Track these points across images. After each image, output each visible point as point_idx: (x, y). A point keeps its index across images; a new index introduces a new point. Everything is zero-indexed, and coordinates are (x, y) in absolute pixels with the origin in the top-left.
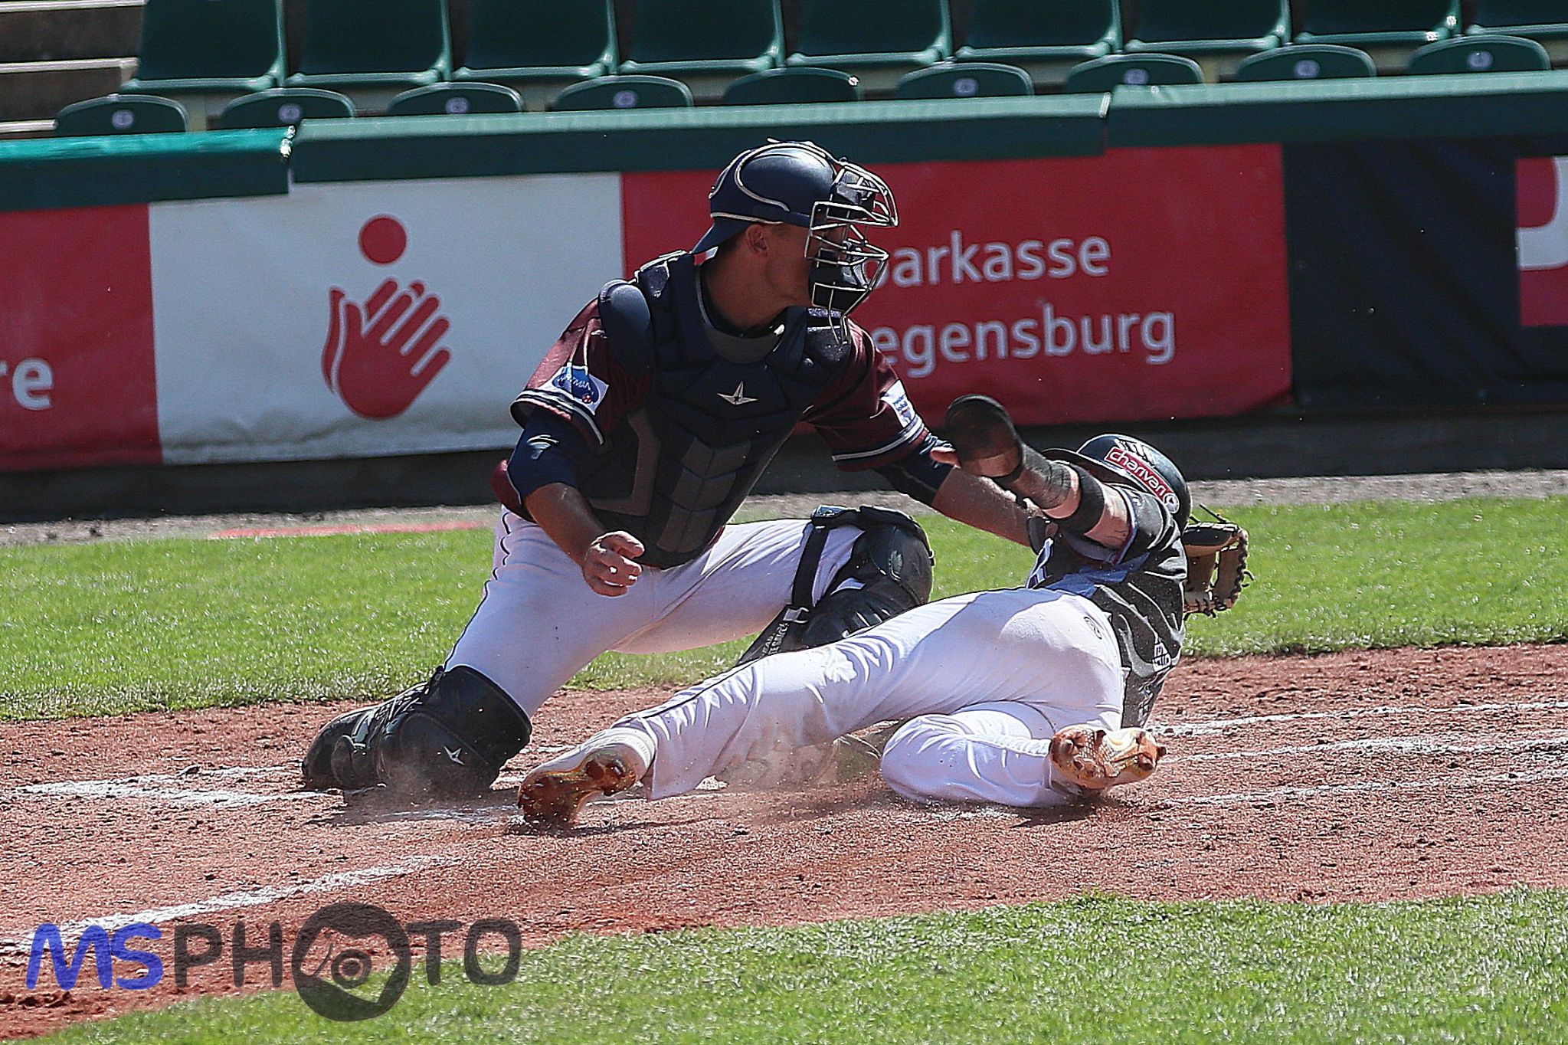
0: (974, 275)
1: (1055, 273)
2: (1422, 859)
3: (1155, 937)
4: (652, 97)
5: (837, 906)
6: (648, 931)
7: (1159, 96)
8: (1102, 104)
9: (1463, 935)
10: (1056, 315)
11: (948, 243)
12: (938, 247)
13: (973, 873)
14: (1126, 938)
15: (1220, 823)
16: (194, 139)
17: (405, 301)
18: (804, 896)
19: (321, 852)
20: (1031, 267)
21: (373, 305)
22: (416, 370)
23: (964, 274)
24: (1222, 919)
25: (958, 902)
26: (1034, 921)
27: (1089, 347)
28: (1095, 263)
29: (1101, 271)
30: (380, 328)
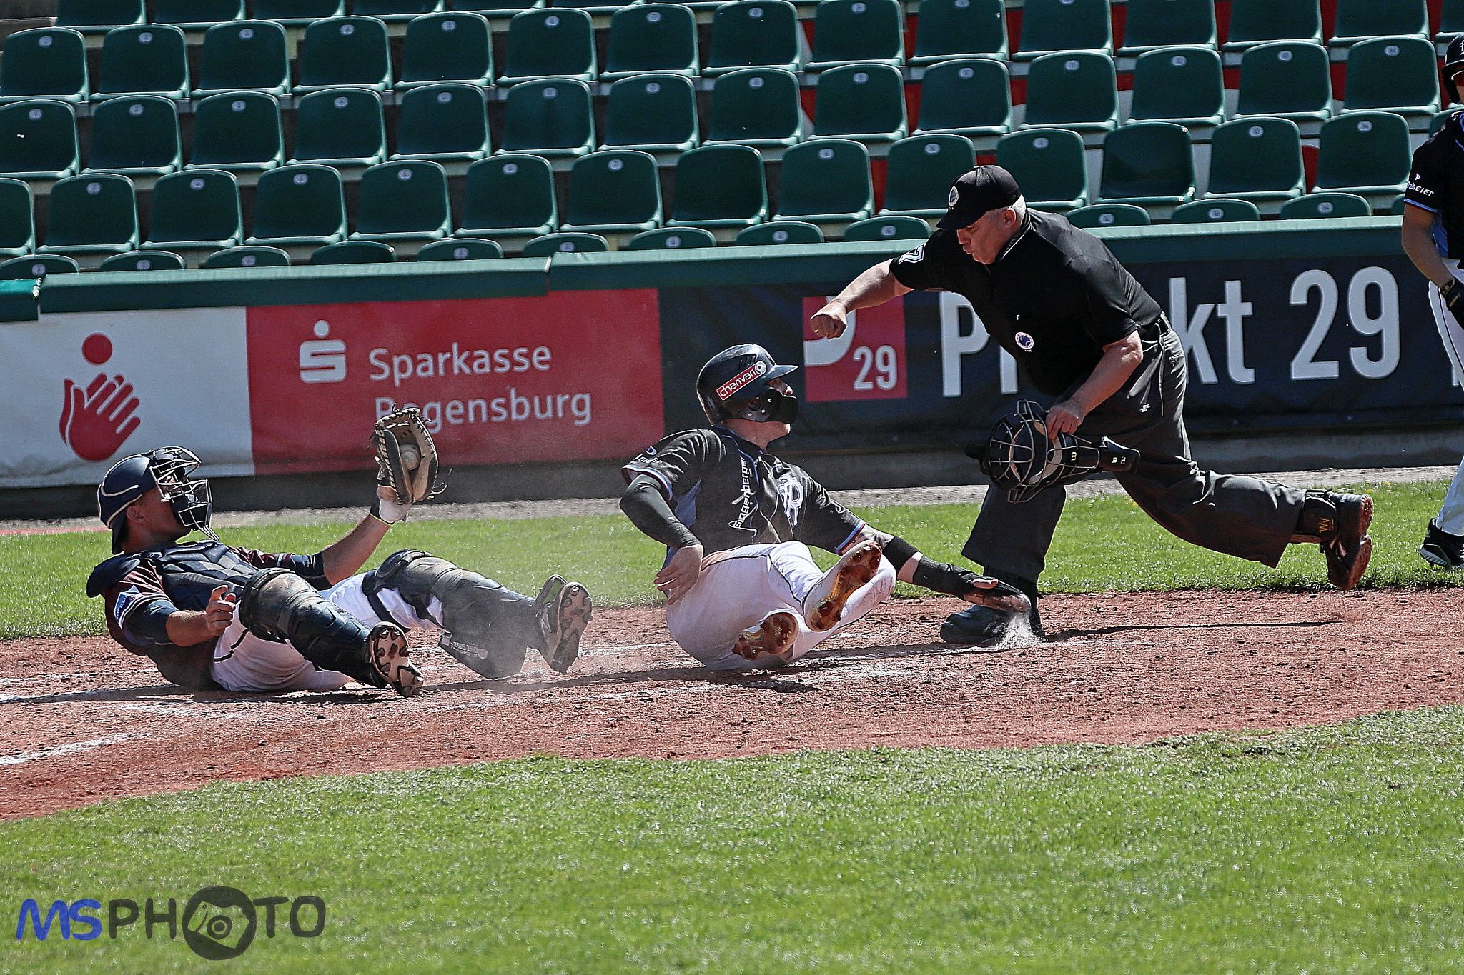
0: (467, 370)
1: (517, 368)
2: (744, 732)
3: (579, 781)
4: (265, 259)
5: (381, 763)
6: (263, 779)
7: (581, 259)
8: (545, 264)
9: (769, 779)
10: (518, 395)
11: (451, 351)
12: (444, 353)
13: (466, 742)
14: (561, 782)
15: (619, 710)
17: (111, 387)
19: (59, 731)
20: (502, 366)
21: (91, 390)
22: (118, 430)
23: (460, 369)
24: (621, 770)
25: (456, 760)
26: (503, 771)
27: (539, 415)
28: (541, 363)
29: (546, 367)
30: (96, 404)
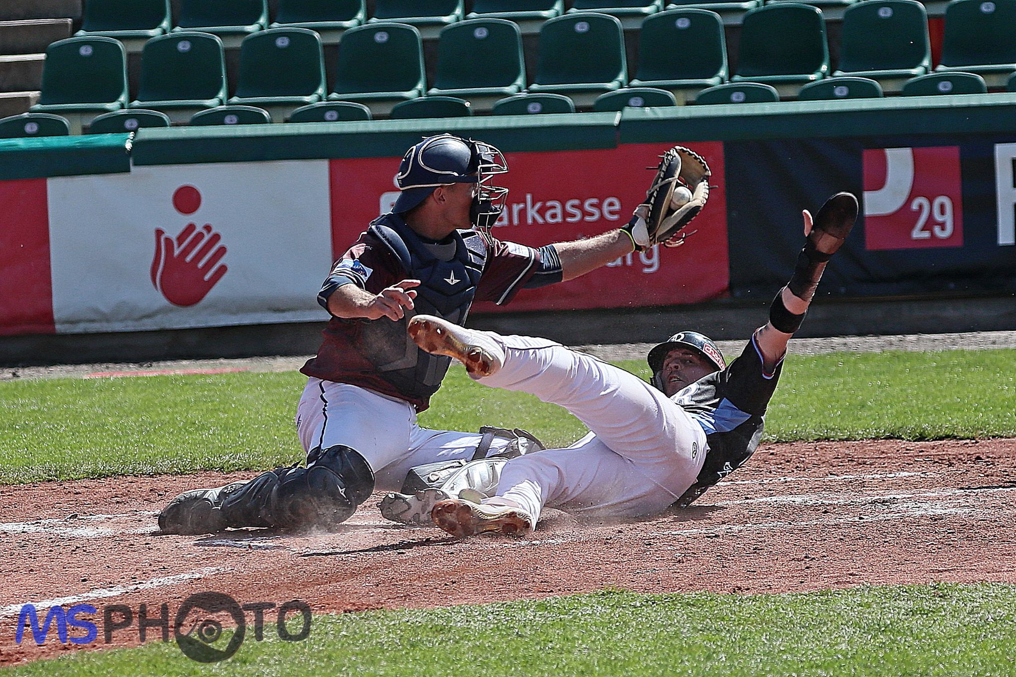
0: (540, 220)
1: (588, 218)
2: (807, 568)
3: (648, 615)
4: (347, 114)
5: (458, 597)
6: (345, 612)
7: (649, 113)
8: (616, 118)
9: (832, 613)
11: (525, 202)
12: (518, 203)
13: (540, 577)
14: (631, 615)
15: (686, 546)
16: (74, 140)
17: (200, 236)
18: (438, 590)
19: (150, 565)
20: (574, 216)
21: (181, 239)
22: (207, 277)
23: (534, 219)
24: (688, 604)
25: (531, 594)
26: (576, 605)
28: (612, 213)
29: (615, 217)
30: (185, 252)
